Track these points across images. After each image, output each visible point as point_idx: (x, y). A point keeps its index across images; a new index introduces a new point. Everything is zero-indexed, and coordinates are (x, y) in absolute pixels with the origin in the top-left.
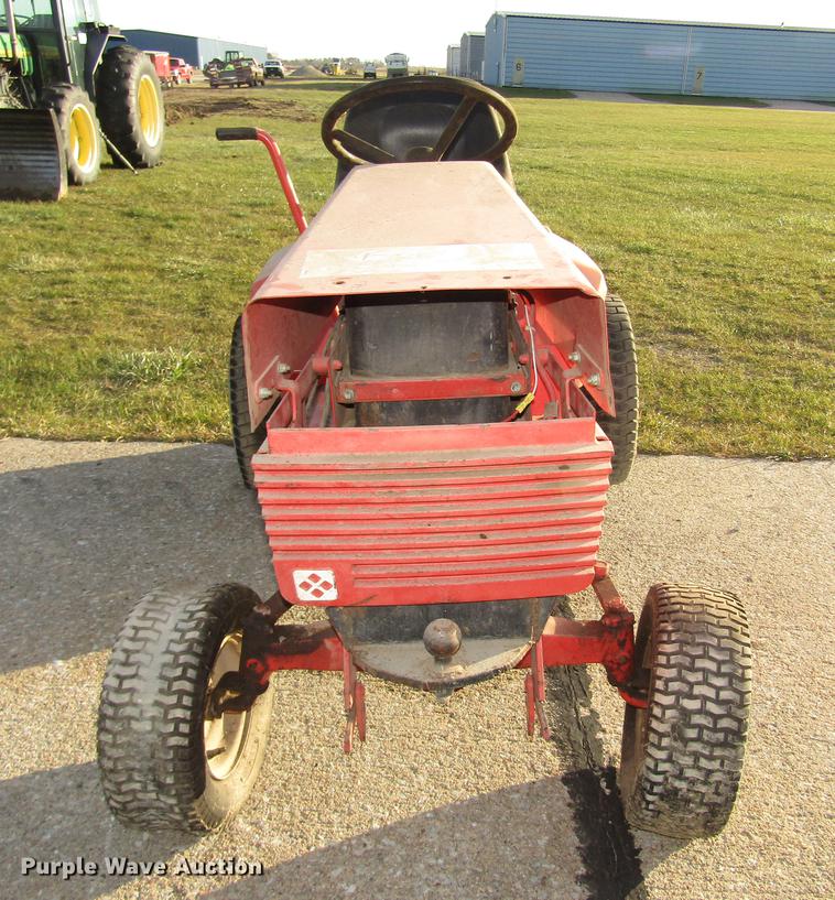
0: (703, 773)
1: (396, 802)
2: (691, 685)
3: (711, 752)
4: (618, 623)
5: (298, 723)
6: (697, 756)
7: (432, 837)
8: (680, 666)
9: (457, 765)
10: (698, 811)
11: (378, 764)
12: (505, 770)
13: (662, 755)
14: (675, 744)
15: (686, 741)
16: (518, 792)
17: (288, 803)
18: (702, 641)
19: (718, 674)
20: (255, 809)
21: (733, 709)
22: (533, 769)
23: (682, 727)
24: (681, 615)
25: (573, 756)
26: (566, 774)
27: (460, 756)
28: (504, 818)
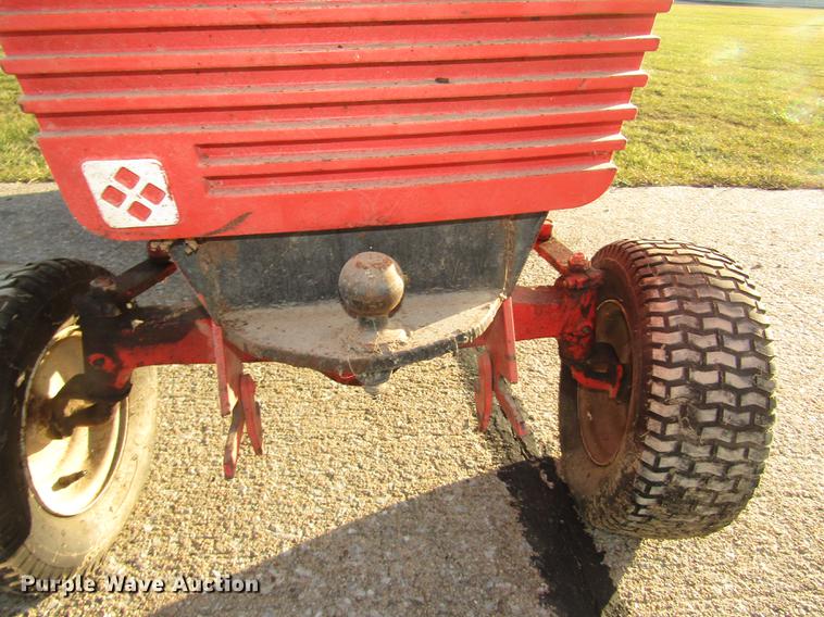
0: (721, 467)
1: (310, 517)
2: (703, 352)
3: (734, 438)
4: (584, 283)
5: (194, 432)
6: (714, 445)
7: (357, 561)
8: (685, 329)
9: (379, 468)
10: (706, 513)
11: (287, 472)
12: (433, 469)
13: (667, 447)
14: (685, 432)
15: (701, 427)
16: (452, 493)
17: (176, 530)
18: (707, 295)
19: (735, 335)
20: (132, 542)
21: (760, 381)
22: (464, 465)
23: (695, 409)
24: (668, 267)
25: (504, 447)
26: (501, 468)
27: (381, 457)
28: (440, 527)
